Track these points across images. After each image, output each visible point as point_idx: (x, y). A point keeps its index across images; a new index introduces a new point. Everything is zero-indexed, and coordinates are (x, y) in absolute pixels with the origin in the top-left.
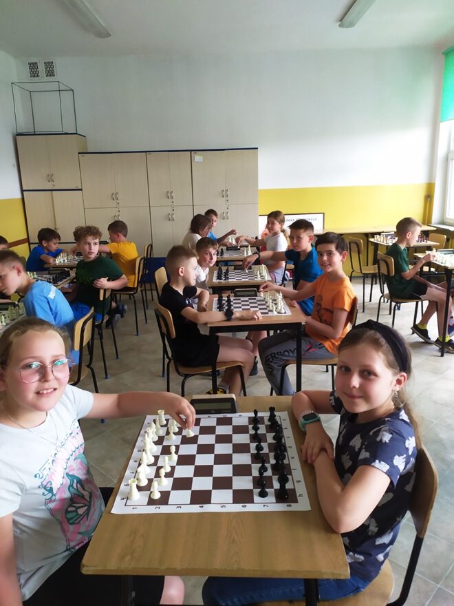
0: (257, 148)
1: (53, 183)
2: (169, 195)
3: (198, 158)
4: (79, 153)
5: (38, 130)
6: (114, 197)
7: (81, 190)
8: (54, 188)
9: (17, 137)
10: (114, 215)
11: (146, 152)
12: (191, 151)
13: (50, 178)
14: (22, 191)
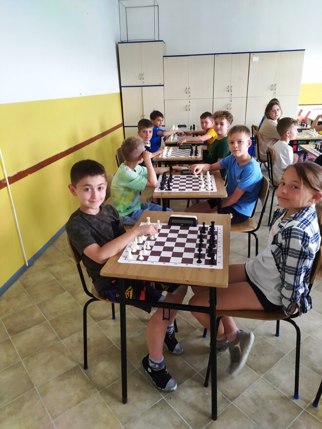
0: (304, 50)
1: (143, 81)
2: (229, 89)
3: (255, 58)
4: (164, 57)
5: (130, 39)
6: (187, 91)
7: (163, 85)
8: (143, 85)
9: (119, 45)
10: (185, 105)
11: (215, 54)
12: (250, 53)
13: (141, 76)
14: (121, 87)
